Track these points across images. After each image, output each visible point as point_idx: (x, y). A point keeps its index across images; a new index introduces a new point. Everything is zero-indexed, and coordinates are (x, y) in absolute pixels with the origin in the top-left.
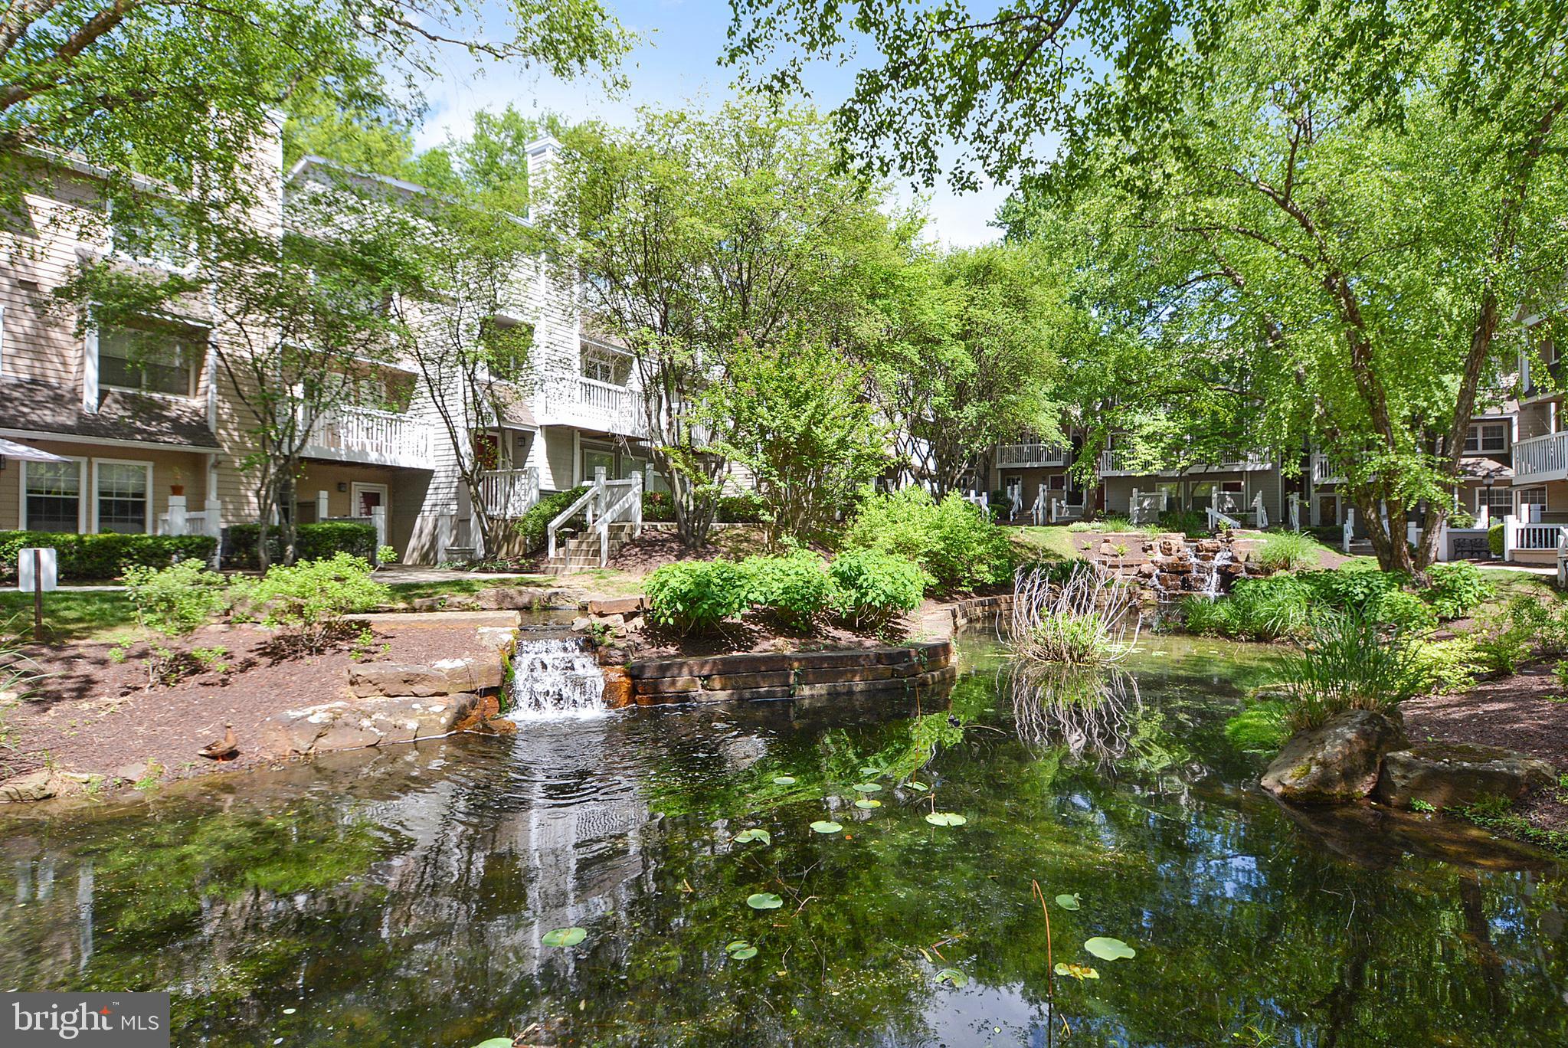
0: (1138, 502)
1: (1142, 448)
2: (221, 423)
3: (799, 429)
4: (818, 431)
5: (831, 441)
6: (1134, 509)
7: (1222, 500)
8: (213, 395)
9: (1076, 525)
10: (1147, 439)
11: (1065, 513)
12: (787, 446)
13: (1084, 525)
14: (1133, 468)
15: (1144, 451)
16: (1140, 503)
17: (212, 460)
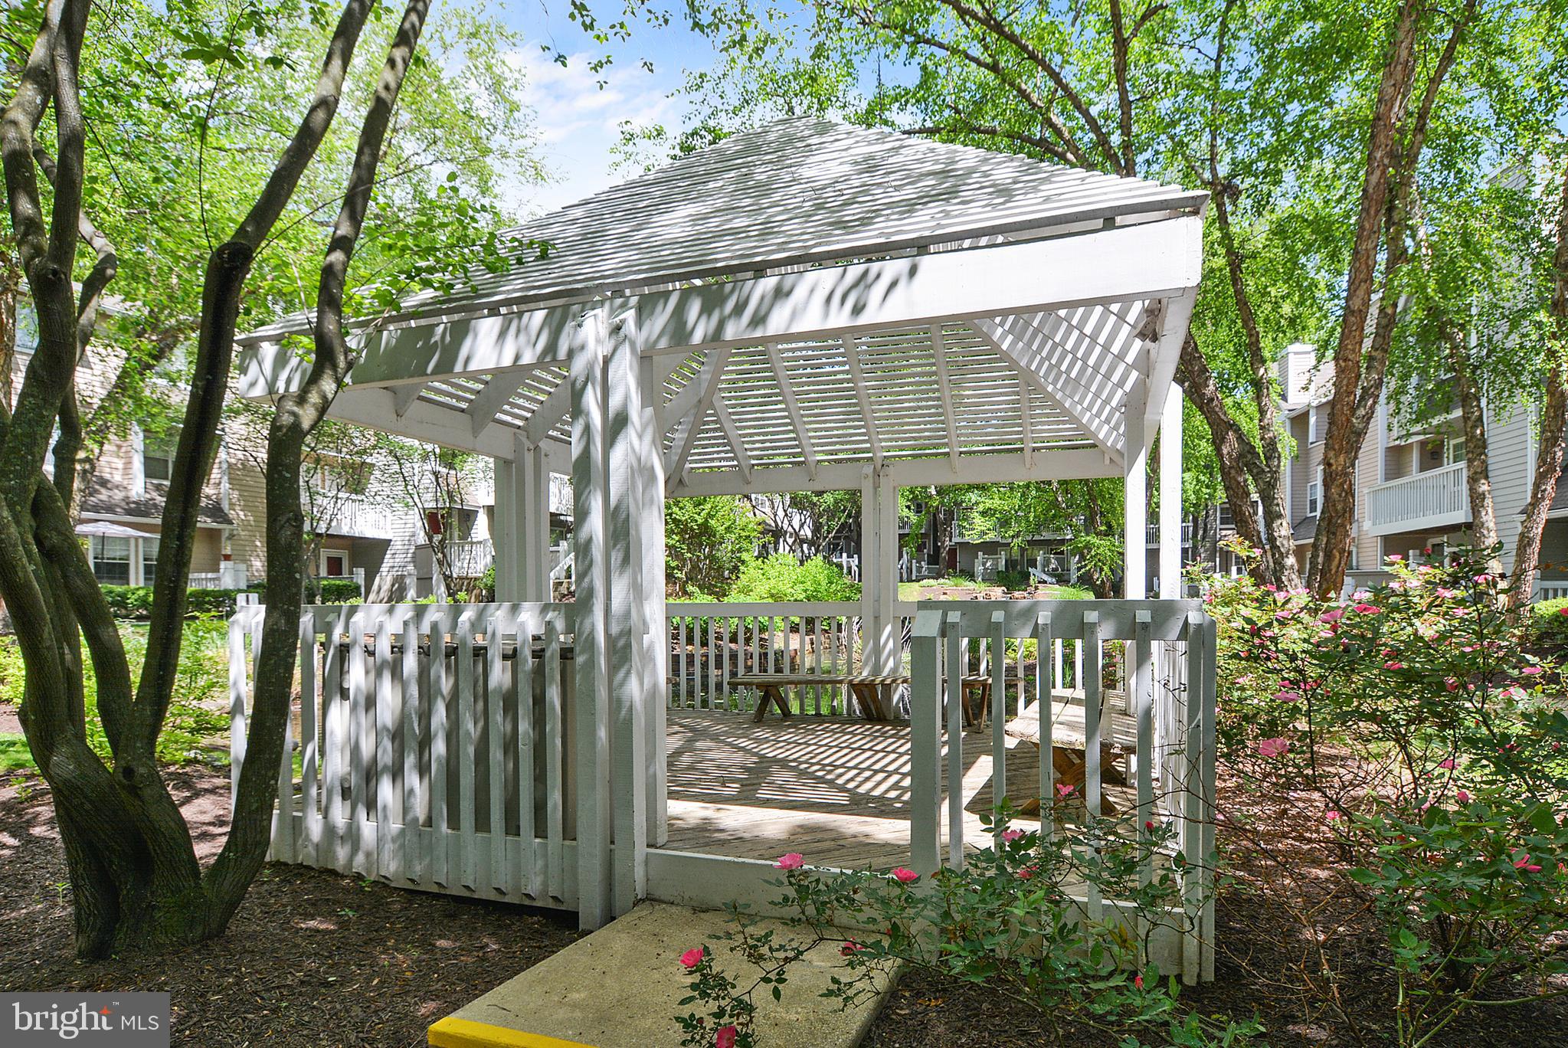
0: (981, 564)
1: (978, 520)
2: (232, 505)
3: (700, 521)
4: (712, 522)
5: (721, 529)
6: (979, 569)
7: (1047, 562)
8: (225, 485)
9: (925, 582)
10: (984, 514)
11: (924, 572)
12: (692, 530)
13: (932, 582)
14: (972, 537)
15: (980, 523)
16: (984, 564)
17: (226, 534)
